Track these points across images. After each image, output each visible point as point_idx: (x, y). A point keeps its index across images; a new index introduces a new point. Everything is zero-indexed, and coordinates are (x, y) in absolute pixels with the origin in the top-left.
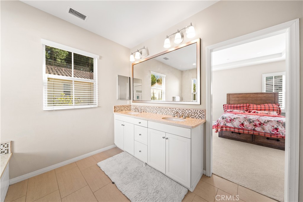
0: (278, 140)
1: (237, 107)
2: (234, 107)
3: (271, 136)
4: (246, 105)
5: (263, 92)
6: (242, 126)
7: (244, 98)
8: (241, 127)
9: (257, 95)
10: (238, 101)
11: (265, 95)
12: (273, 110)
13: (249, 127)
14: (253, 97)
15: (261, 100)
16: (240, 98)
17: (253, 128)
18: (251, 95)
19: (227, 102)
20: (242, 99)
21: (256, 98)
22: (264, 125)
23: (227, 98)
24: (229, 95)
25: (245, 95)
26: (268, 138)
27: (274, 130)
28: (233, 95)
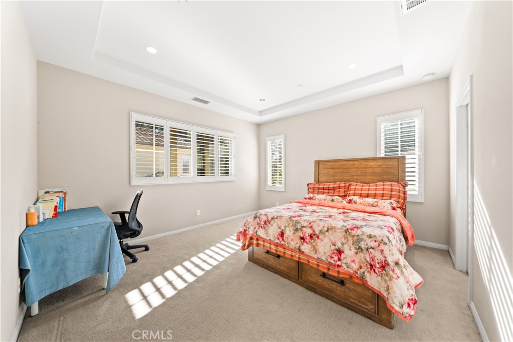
0: (342, 282)
1: (329, 190)
2: (323, 189)
3: (329, 269)
4: (343, 185)
5: (378, 156)
6: (281, 239)
7: (344, 170)
8: (278, 241)
9: (366, 163)
10: (334, 176)
11: (380, 163)
12: (391, 196)
13: (292, 242)
14: (360, 166)
15: (374, 173)
16: (336, 170)
17: (298, 245)
18: (356, 163)
19: (315, 179)
20: (340, 173)
21: (363, 170)
22: (318, 238)
23: (315, 171)
24: (318, 163)
25: (345, 163)
26: (324, 275)
27: (334, 253)
28: (325, 163)
